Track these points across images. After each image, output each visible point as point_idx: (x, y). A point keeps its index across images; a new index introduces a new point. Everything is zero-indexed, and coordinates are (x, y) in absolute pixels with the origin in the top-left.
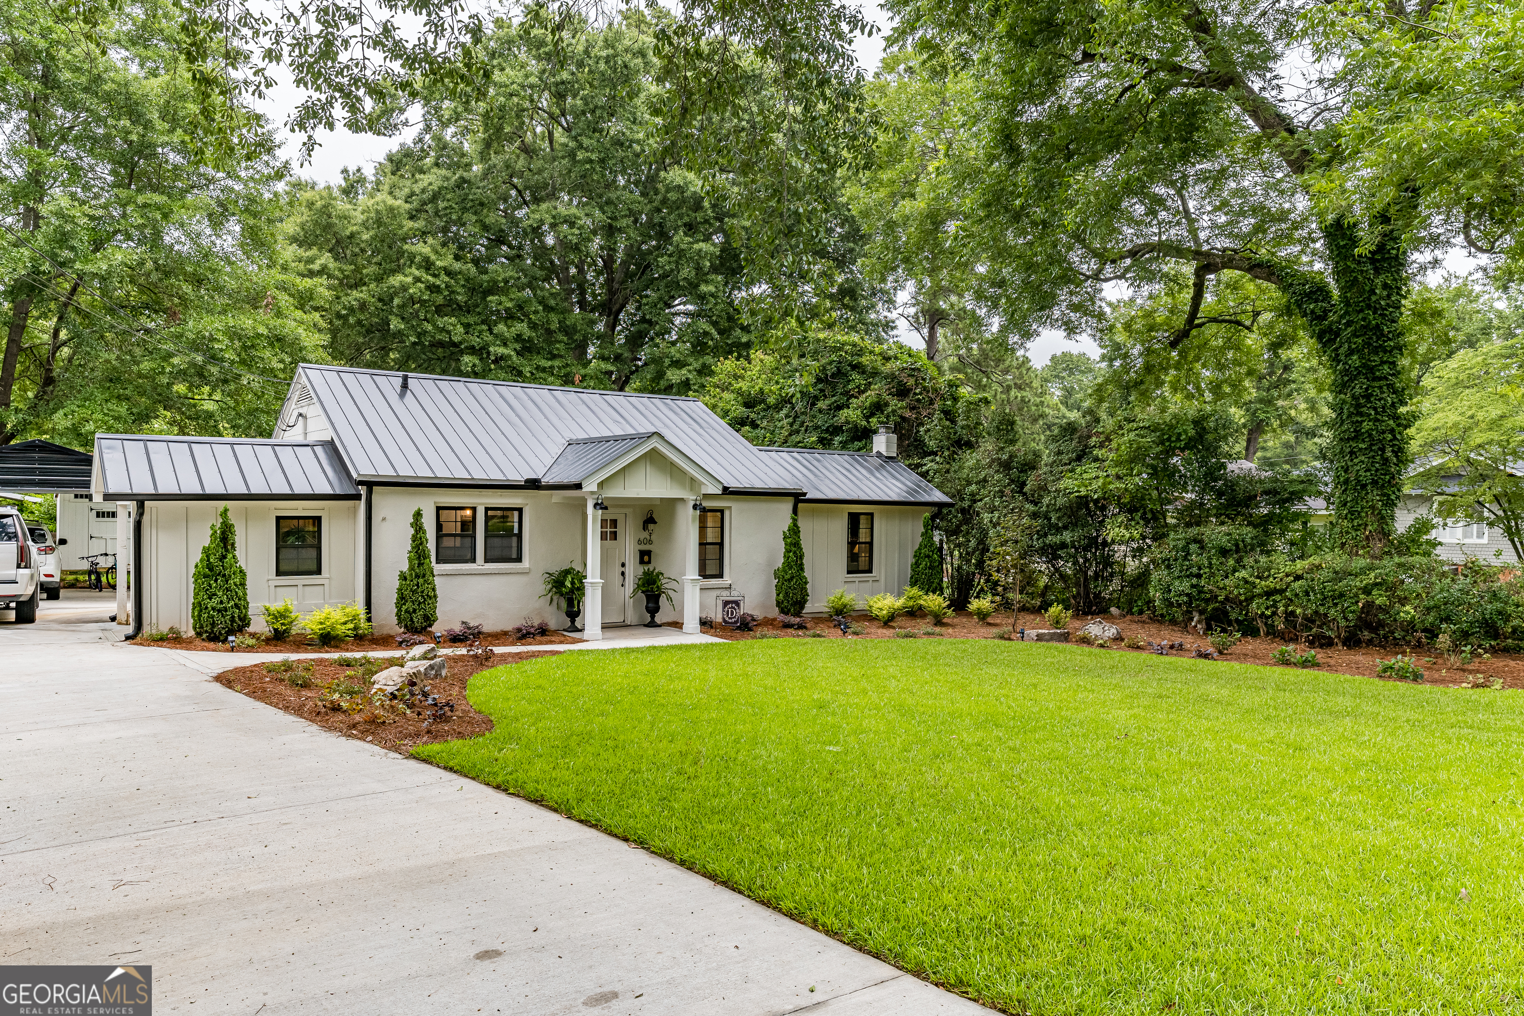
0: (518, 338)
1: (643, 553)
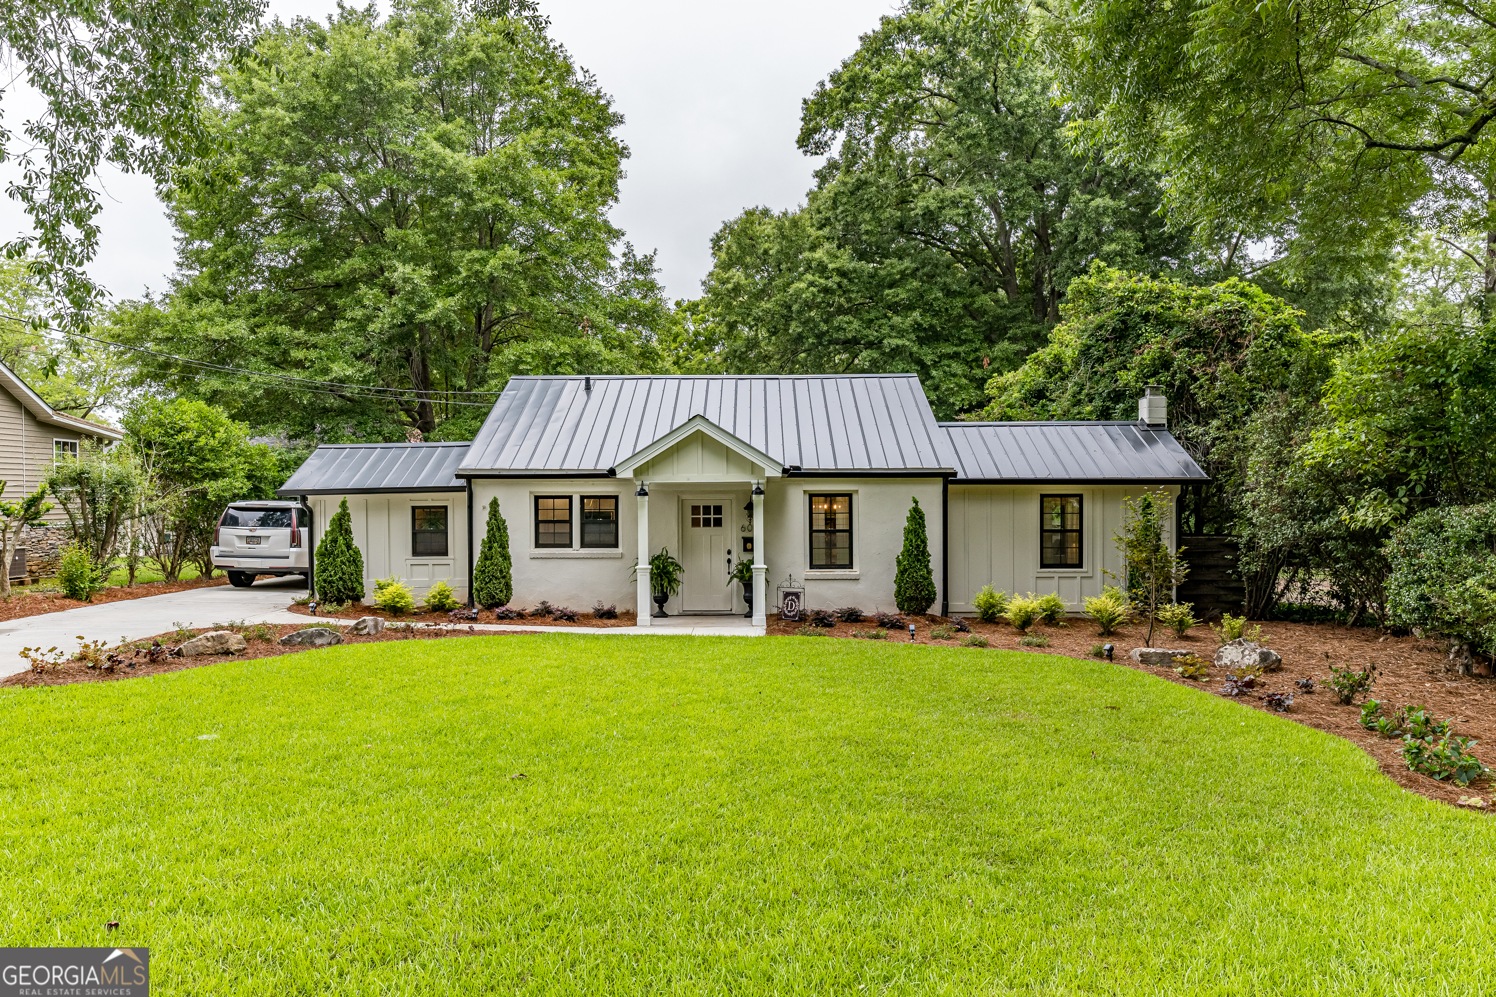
0: (917, 327)
1: (746, 540)
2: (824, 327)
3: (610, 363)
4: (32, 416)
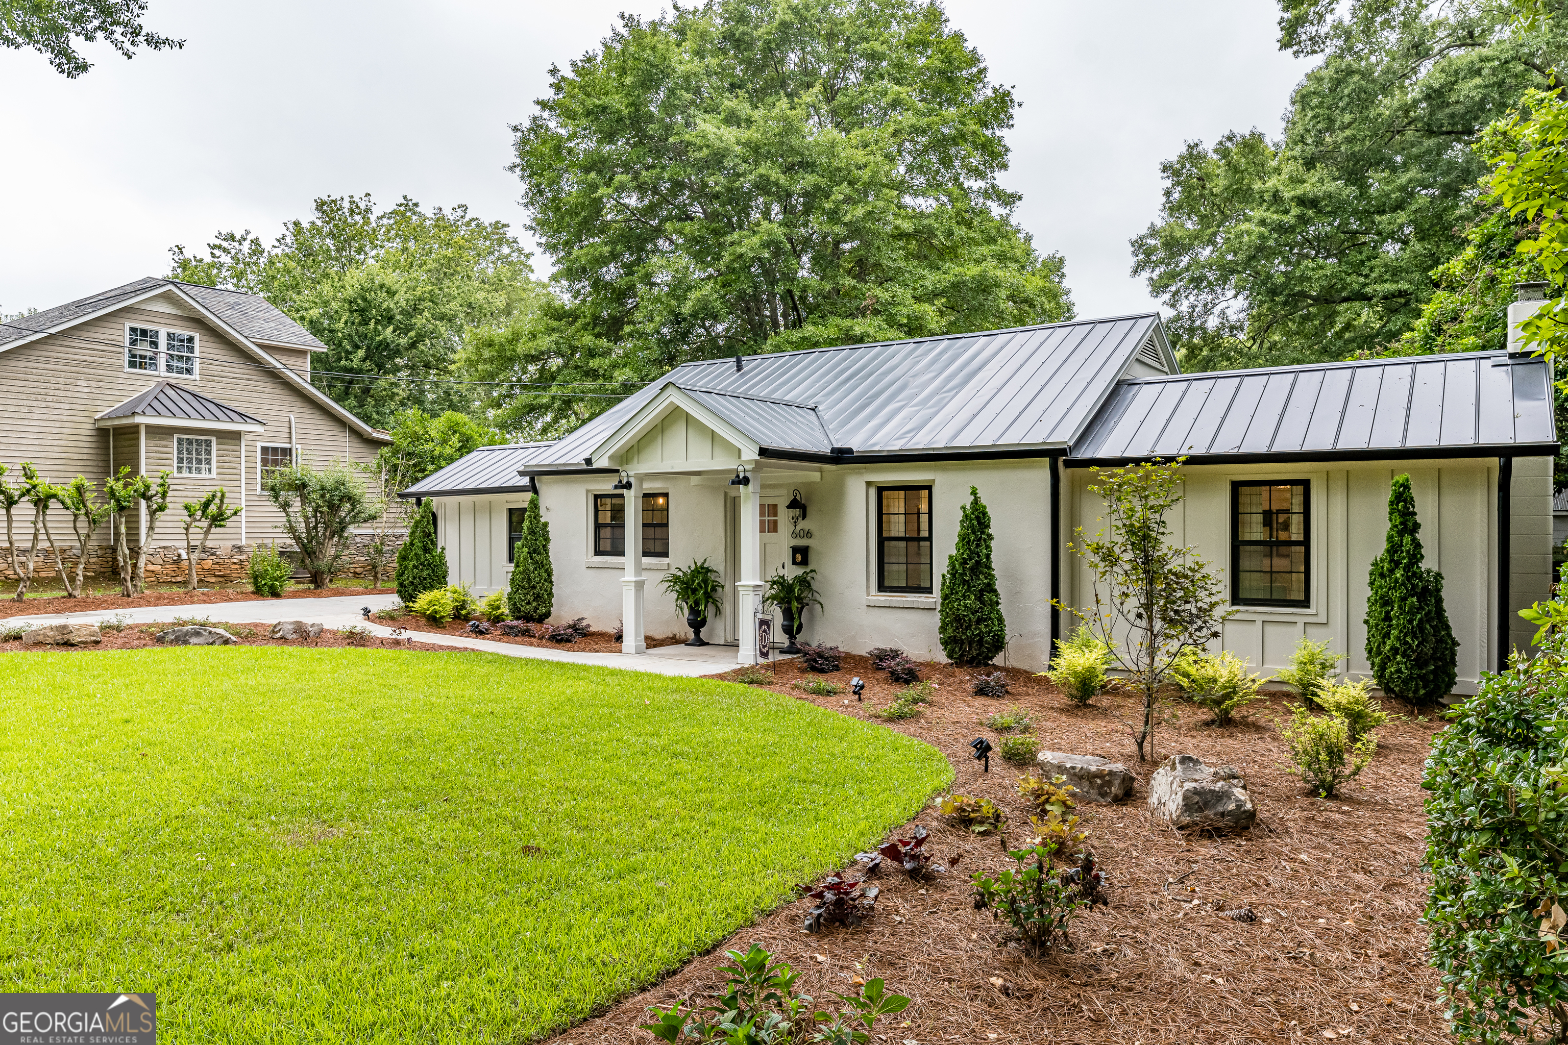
1: (795, 550)
4: (356, 433)
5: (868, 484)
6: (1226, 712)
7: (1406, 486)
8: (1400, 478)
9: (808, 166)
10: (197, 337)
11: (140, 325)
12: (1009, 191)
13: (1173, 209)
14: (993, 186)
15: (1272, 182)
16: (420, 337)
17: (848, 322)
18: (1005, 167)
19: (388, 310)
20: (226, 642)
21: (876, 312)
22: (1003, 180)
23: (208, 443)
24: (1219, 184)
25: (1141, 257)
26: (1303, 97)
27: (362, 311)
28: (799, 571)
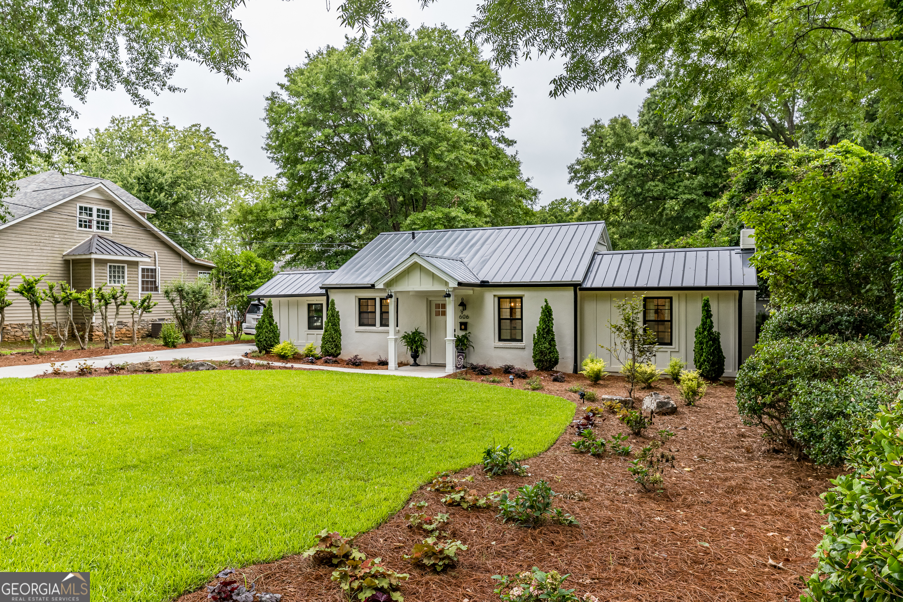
1: (461, 324)
2: (639, 190)
3: (464, 221)
4: (186, 260)
5: (495, 296)
6: (650, 384)
7: (708, 301)
8: (705, 298)
9: (426, 132)
10: (111, 211)
11: (84, 205)
12: (510, 139)
13: (587, 151)
14: (502, 136)
15: (634, 144)
16: (179, 200)
17: (447, 210)
18: (507, 125)
19: (161, 184)
20: (214, 369)
21: (459, 205)
22: (508, 133)
23: (123, 267)
24: (610, 141)
25: (573, 174)
26: (649, 104)
27: (146, 184)
28: (463, 333)
